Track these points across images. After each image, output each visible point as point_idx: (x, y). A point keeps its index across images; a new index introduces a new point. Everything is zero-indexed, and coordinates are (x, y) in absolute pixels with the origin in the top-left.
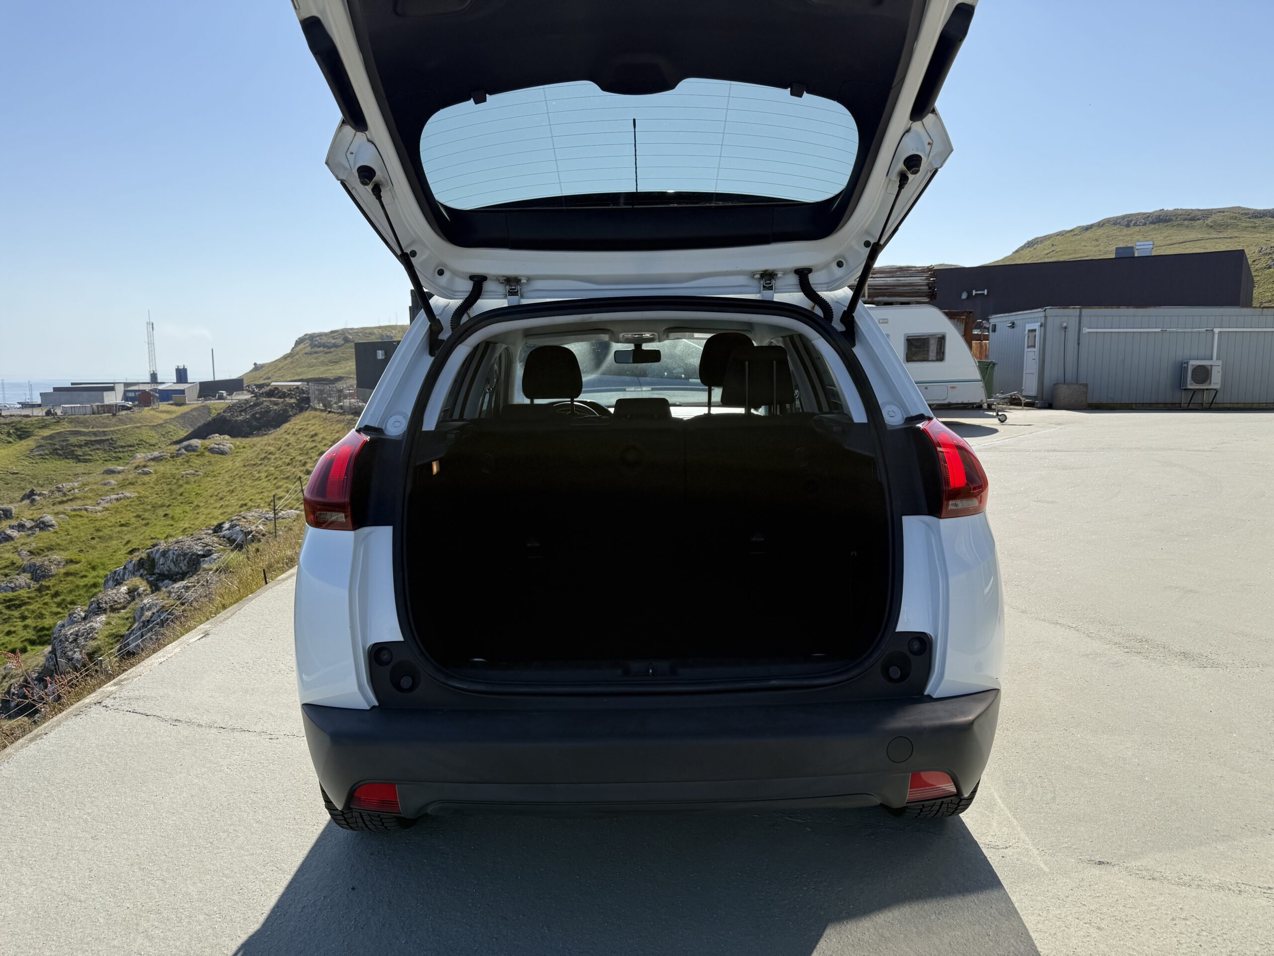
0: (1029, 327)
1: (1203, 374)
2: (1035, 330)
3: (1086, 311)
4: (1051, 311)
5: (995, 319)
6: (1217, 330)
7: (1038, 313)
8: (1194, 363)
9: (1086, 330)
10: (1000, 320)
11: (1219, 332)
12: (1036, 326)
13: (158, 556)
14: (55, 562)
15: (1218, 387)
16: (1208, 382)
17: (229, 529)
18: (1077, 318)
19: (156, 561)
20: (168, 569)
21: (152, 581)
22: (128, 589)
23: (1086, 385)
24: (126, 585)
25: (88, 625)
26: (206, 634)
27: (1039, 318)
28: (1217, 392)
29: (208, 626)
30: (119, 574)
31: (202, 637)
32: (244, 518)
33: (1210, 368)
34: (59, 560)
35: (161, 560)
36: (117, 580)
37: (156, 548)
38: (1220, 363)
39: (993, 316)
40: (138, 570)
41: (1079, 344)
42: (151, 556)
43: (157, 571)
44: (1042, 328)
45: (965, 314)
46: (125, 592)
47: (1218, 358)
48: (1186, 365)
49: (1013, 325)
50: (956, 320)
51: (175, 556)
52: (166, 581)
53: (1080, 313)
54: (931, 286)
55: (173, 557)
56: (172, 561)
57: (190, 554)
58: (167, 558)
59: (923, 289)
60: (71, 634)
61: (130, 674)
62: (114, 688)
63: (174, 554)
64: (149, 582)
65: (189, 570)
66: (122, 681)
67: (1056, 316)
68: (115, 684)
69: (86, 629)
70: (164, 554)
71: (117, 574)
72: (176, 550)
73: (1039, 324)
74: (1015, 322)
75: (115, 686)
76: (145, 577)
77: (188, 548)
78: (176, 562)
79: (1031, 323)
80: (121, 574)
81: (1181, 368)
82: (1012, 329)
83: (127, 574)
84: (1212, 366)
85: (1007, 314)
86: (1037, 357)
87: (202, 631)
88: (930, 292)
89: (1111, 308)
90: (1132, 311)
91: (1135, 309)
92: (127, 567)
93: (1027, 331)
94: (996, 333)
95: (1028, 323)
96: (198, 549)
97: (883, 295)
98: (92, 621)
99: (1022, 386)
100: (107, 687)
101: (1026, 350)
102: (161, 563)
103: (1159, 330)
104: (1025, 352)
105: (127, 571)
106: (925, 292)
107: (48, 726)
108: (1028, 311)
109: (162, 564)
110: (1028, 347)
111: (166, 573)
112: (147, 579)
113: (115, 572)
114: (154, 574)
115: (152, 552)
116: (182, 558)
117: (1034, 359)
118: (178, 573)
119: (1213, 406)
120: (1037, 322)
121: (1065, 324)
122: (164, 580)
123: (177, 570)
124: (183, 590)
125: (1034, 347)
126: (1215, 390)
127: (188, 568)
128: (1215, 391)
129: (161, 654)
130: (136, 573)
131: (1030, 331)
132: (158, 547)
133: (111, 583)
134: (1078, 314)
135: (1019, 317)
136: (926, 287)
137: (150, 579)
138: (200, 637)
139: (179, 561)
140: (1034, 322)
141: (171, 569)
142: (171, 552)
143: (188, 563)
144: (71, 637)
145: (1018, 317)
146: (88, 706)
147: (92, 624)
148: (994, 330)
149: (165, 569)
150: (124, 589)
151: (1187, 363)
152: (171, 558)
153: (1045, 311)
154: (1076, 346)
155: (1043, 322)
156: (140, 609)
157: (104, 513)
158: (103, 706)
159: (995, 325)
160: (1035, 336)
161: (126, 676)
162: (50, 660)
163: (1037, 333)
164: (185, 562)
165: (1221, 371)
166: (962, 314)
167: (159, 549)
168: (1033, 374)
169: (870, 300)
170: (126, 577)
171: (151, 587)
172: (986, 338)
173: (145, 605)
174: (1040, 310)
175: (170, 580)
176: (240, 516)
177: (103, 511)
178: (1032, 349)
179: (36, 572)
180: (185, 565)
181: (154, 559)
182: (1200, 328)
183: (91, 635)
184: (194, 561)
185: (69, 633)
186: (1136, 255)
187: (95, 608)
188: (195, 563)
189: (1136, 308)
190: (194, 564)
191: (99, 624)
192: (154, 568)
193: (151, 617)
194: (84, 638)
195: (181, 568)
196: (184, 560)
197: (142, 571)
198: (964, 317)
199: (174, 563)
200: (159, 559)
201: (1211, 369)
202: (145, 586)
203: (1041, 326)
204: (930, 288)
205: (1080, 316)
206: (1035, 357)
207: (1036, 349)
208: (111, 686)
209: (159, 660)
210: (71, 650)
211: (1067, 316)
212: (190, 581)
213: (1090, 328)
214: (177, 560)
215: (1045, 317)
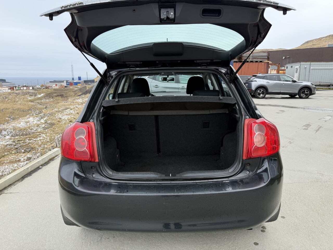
0: (296, 67)
3: (312, 63)
4: (302, 63)
7: (299, 64)
10: (289, 66)
12: (298, 67)
18: (309, 65)
39: (287, 64)
41: (309, 72)
49: (292, 67)
50: (275, 66)
53: (310, 63)
67: (304, 64)
73: (299, 66)
85: (290, 64)
86: (297, 75)
89: (319, 62)
90: (325, 63)
97: (255, 59)
101: (295, 73)
108: (296, 63)
121: (306, 67)
125: (297, 72)
131: (296, 68)
136: (267, 57)
145: (293, 65)
148: (287, 68)
160: (297, 70)
163: (298, 69)
169: (252, 60)
172: (285, 70)
198: (278, 65)
203: (299, 67)
204: (268, 57)
205: (310, 65)
211: (307, 64)
213: (313, 68)
215: (300, 65)
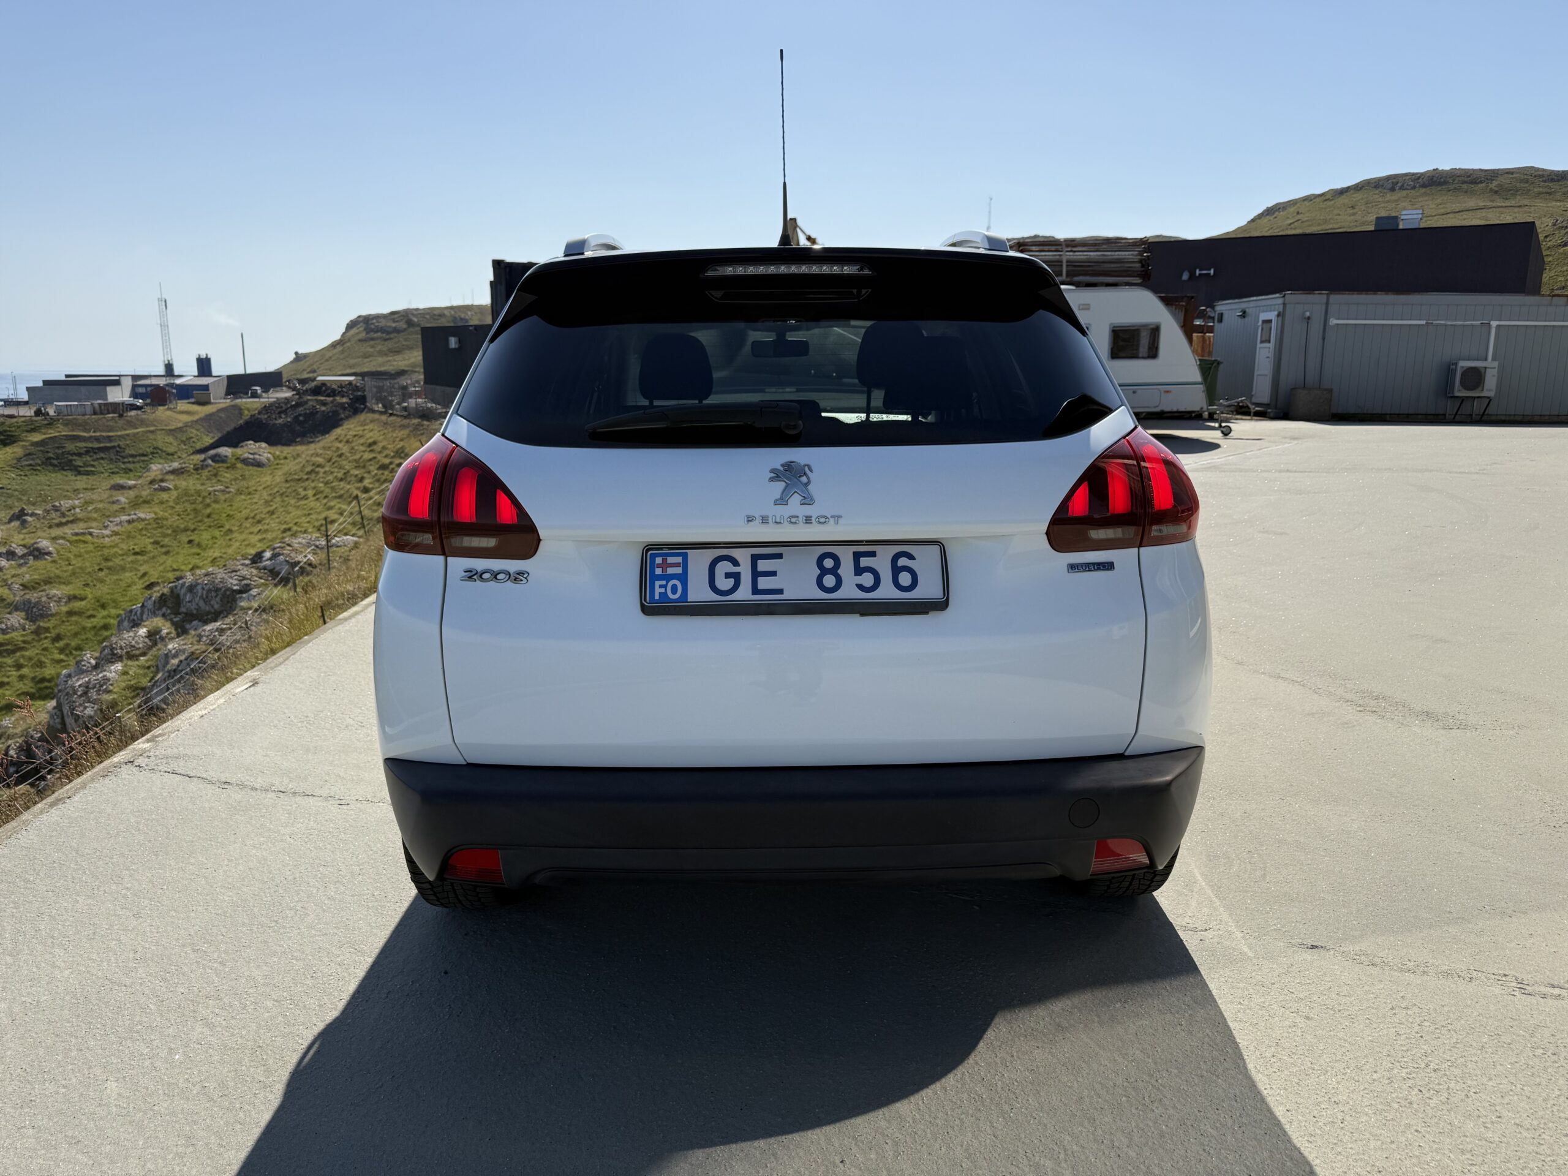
0: (1264, 316)
1: (1474, 377)
2: (1270, 321)
3: (1335, 298)
4: (1292, 297)
5: (1222, 307)
6: (1494, 324)
7: (1275, 300)
8: (1465, 364)
9: (1333, 321)
10: (1228, 308)
11: (1497, 326)
12: (1272, 315)
13: (183, 591)
14: (55, 599)
15: (1491, 394)
16: (1480, 388)
17: (270, 559)
18: (1324, 307)
19: (182, 597)
20: (197, 607)
21: (177, 621)
22: (149, 631)
23: (1330, 391)
24: (145, 626)
25: (101, 675)
26: (255, 683)
27: (1277, 306)
28: (1490, 400)
29: (256, 673)
30: (136, 613)
31: (250, 687)
32: (289, 545)
33: (1483, 371)
34: (60, 596)
35: (188, 597)
36: (134, 620)
37: (180, 582)
38: (1496, 364)
39: (1220, 303)
40: (160, 609)
41: (1324, 339)
42: (175, 590)
43: (183, 610)
44: (1280, 318)
45: (1185, 299)
46: (144, 635)
47: (1494, 359)
48: (1454, 367)
49: (1244, 314)
50: (1174, 307)
51: (205, 592)
52: (195, 623)
53: (1328, 299)
54: (1144, 263)
55: (202, 594)
56: (201, 597)
57: (223, 589)
58: (195, 593)
59: (1135, 267)
60: (80, 686)
61: (165, 728)
62: (147, 745)
63: (203, 589)
64: (173, 623)
65: (223, 608)
66: (157, 737)
67: (1298, 303)
68: (148, 741)
69: (98, 680)
70: (191, 588)
71: (134, 613)
72: (206, 584)
73: (1276, 313)
74: (1247, 310)
75: (148, 742)
76: (168, 617)
77: (221, 582)
78: (206, 600)
79: (1267, 311)
80: (138, 613)
81: (1448, 370)
82: (1243, 320)
83: (146, 613)
84: (1486, 368)
85: (1237, 301)
86: (1271, 354)
87: (250, 679)
88: (1143, 271)
89: (1367, 294)
90: (1390, 298)
91: (1396, 296)
92: (145, 604)
93: (1260, 323)
94: (1223, 324)
95: (1263, 311)
96: (233, 583)
97: (1085, 274)
98: (105, 671)
99: (1252, 391)
100: (139, 744)
101: (1259, 345)
102: (187, 599)
103: (1424, 322)
104: (1258, 349)
105: (146, 610)
106: (1137, 271)
107: (71, 788)
108: (1263, 297)
109: (189, 602)
110: (1262, 342)
111: (195, 612)
112: (171, 620)
113: (131, 611)
114: (180, 614)
115: (176, 587)
116: (213, 594)
117: (1268, 357)
118: (209, 613)
119: (1485, 418)
120: (1274, 311)
121: (1308, 314)
122: (191, 621)
123: (207, 608)
124: (217, 633)
125: (1269, 342)
126: (1488, 398)
127: (222, 606)
128: (1488, 400)
129: (202, 706)
130: (157, 612)
131: (1265, 322)
132: (184, 580)
133: (126, 623)
134: (1325, 301)
135: (1252, 304)
136: (1138, 265)
137: (175, 620)
138: (247, 686)
139: (210, 598)
140: (1271, 311)
141: (200, 607)
142: (199, 587)
143: (221, 600)
144: (80, 689)
145: (1250, 303)
146: (118, 766)
147: (105, 673)
148: (1220, 320)
149: (193, 607)
150: (143, 631)
151: (1456, 364)
152: (199, 594)
153: (1284, 296)
154: (1321, 341)
155: (1281, 310)
156: (163, 656)
157: (113, 538)
158: (136, 766)
159: (1222, 314)
160: (1271, 328)
161: (160, 732)
162: (55, 717)
163: (1273, 325)
164: (218, 599)
165: (1496, 374)
166: (1182, 299)
167: (185, 582)
168: (1266, 375)
169: (1068, 279)
170: (145, 617)
171: (176, 629)
172: (1211, 330)
173: (170, 651)
174: (1277, 295)
175: (200, 621)
176: (284, 543)
177: (112, 536)
178: (1267, 345)
179: (32, 611)
180: (217, 603)
181: (178, 595)
182: (1474, 320)
183: (105, 687)
184: (228, 598)
185: (77, 684)
186: (1401, 227)
187: (108, 654)
188: (230, 600)
189: (1397, 294)
190: (228, 602)
191: (114, 674)
192: (180, 607)
193: (178, 666)
194: (96, 691)
195: (213, 607)
196: (216, 596)
197: (164, 609)
198: (1184, 304)
199: (204, 600)
200: (185, 595)
201: (1485, 372)
202: (168, 628)
203: (1278, 315)
204: (1143, 266)
205: (1327, 304)
206: (1269, 355)
207: (1271, 345)
208: (143, 743)
209: (200, 713)
210: (80, 705)
211: (1310, 303)
212: (225, 622)
213: (1338, 319)
214: (207, 597)
215: (1284, 304)
